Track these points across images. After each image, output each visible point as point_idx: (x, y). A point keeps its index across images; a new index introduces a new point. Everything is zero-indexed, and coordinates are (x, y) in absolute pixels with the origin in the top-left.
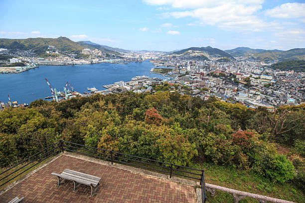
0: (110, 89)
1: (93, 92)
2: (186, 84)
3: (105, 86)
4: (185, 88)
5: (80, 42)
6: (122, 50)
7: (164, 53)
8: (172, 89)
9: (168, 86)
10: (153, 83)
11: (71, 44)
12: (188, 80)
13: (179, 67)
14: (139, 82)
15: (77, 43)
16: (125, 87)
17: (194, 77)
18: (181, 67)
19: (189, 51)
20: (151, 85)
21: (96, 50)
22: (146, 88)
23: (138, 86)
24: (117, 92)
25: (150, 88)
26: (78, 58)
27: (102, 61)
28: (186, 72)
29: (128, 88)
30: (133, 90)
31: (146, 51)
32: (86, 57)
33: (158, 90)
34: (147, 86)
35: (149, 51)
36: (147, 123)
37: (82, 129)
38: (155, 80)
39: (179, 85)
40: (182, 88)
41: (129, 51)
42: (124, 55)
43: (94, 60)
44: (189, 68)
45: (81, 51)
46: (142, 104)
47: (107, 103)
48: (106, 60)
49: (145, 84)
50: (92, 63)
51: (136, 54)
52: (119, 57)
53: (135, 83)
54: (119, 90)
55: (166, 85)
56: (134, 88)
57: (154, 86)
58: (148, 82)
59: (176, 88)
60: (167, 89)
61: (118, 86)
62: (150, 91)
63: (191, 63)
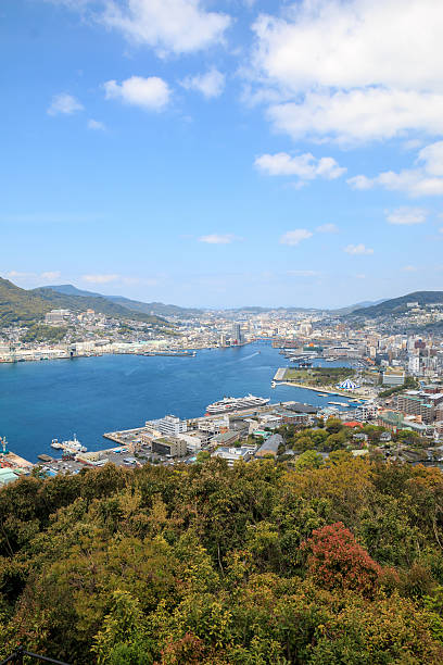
0: (129, 447)
1: (70, 458)
2: (411, 422)
3: (114, 435)
4: (408, 438)
5: (42, 290)
6: (173, 310)
7: (319, 312)
8: (359, 444)
9: (340, 434)
10: (283, 421)
11: (13, 298)
12: (414, 408)
13: (378, 362)
14: (232, 421)
15: (33, 293)
16: (182, 437)
17: (437, 396)
18: (384, 362)
19: (409, 305)
20: (276, 431)
21: (89, 311)
22: (261, 441)
23: (231, 434)
24: (155, 456)
25: (276, 440)
26: (32, 340)
27: (108, 348)
28: (408, 380)
29: (194, 441)
30: (212, 450)
31: (259, 311)
32: (55, 336)
33: (304, 448)
34: (264, 434)
35: (266, 311)
36: (320, 585)
37: (83, 606)
38: (290, 409)
39: (382, 429)
40: (395, 438)
41: (195, 311)
42: (180, 324)
43: (79, 346)
44: (414, 365)
45: (43, 318)
46: (276, 509)
47: (147, 503)
48: (120, 346)
49: (255, 428)
50: (72, 358)
51: (222, 320)
52: (162, 332)
53: (219, 424)
54: (160, 449)
55: (334, 428)
56: (214, 442)
57: (288, 434)
58: (266, 418)
59: (375, 439)
60: (339, 445)
61: (156, 435)
62: (274, 453)
63: (419, 344)
